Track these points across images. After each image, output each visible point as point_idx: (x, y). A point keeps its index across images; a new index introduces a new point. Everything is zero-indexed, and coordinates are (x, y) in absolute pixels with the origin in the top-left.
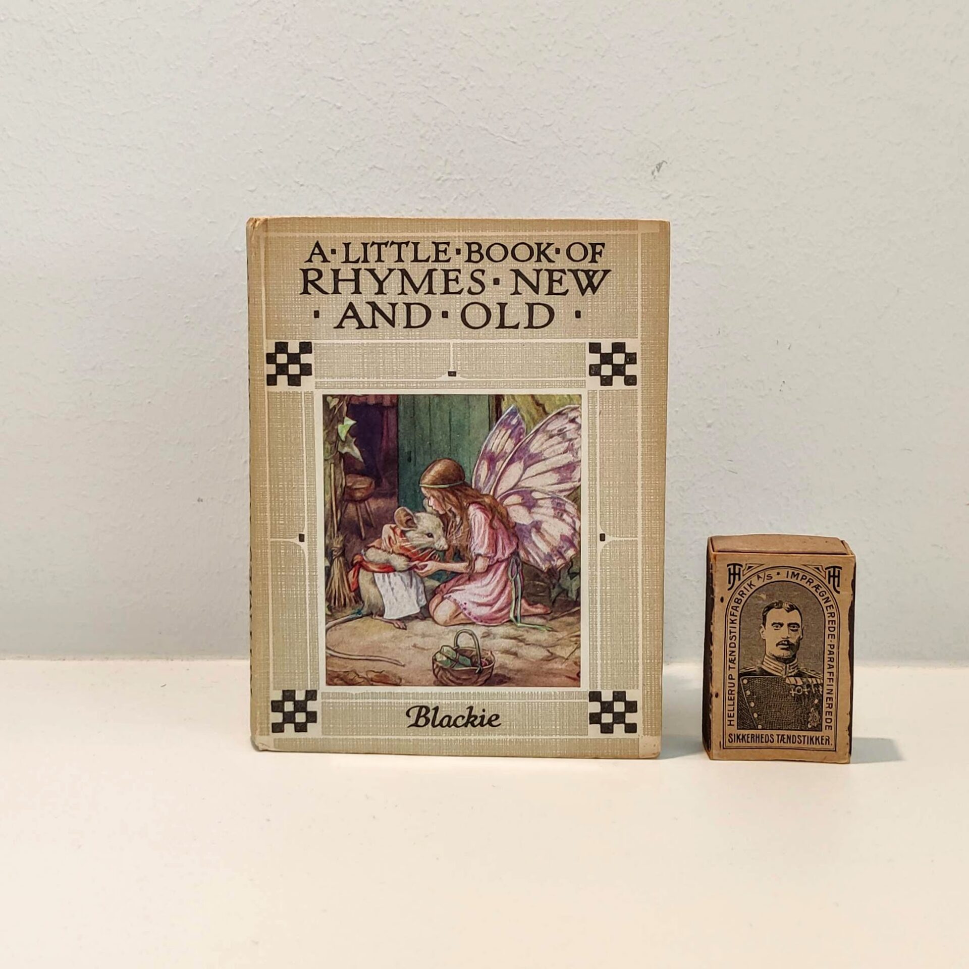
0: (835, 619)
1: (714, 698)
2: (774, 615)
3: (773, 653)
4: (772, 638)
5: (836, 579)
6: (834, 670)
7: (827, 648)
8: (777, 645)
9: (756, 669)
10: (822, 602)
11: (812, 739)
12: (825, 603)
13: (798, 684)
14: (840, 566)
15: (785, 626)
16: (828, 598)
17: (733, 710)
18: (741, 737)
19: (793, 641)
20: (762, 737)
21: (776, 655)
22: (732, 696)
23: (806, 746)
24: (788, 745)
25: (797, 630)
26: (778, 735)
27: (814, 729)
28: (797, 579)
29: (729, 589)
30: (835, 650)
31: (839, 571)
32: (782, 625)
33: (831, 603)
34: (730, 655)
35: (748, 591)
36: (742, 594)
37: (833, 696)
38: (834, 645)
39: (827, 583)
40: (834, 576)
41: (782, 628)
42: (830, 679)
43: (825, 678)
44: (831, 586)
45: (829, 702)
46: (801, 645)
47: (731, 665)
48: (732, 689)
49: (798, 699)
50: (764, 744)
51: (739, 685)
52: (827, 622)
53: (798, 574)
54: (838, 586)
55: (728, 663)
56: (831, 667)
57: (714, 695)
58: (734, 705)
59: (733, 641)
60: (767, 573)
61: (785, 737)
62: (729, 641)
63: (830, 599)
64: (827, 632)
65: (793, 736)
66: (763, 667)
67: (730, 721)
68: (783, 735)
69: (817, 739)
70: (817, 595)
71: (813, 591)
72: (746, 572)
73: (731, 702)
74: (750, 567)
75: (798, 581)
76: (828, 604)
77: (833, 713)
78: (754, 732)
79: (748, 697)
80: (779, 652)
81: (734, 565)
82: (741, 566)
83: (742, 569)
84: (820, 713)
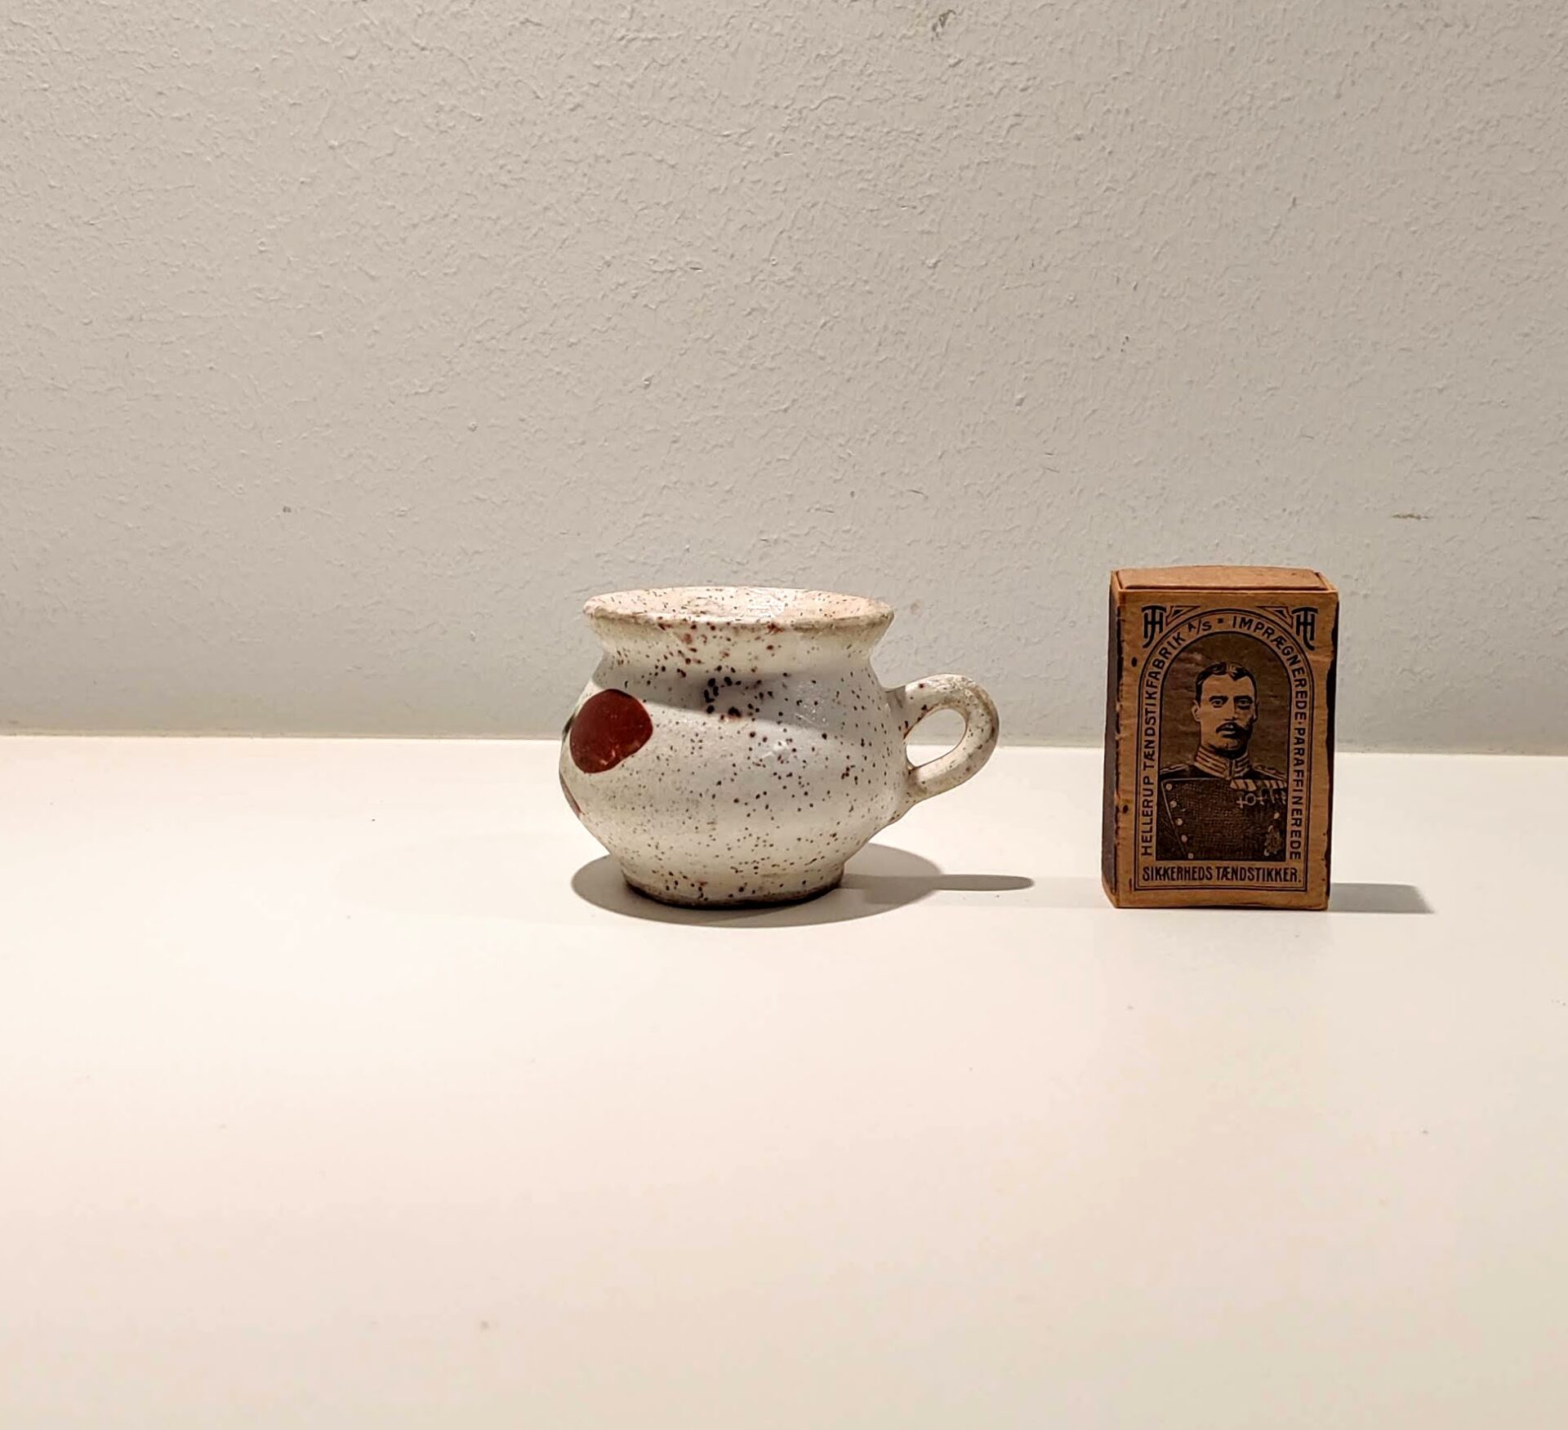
1: (1121, 814)
2: (1212, 685)
3: (1212, 743)
4: (1210, 719)
6: (1304, 767)
7: (1294, 734)
8: (1218, 730)
9: (1183, 767)
10: (1287, 664)
11: (1269, 874)
12: (1291, 664)
13: (1250, 790)
14: (1316, 607)
15: (1231, 699)
16: (1296, 657)
18: (1162, 872)
19: (1242, 724)
20: (1194, 872)
21: (1216, 746)
22: (1149, 810)
23: (1260, 883)
24: (1235, 883)
25: (1248, 708)
26: (1218, 868)
27: (1272, 858)
28: (1249, 628)
30: (1305, 737)
32: (1225, 699)
33: (1301, 664)
34: (1146, 747)
35: (1175, 648)
36: (1165, 653)
37: (1303, 807)
38: (1304, 729)
39: (1295, 635)
41: (1225, 705)
42: (1298, 781)
44: (1300, 640)
45: (1296, 816)
46: (1255, 730)
47: (1149, 763)
48: (1149, 798)
49: (1249, 811)
50: (1197, 883)
51: (1160, 792)
52: (1294, 694)
53: (1251, 621)
55: (1143, 759)
56: (1299, 762)
57: (1121, 809)
59: (1150, 726)
60: (1204, 620)
61: (1230, 870)
62: (1145, 727)
63: (1300, 658)
64: (1294, 710)
65: (1242, 869)
66: (1197, 764)
69: (1278, 873)
70: (1279, 652)
71: (1273, 646)
72: (1169, 620)
73: (1148, 819)
74: (1177, 612)
75: (1251, 632)
76: (1296, 666)
77: (1303, 834)
78: (1183, 864)
79: (1173, 810)
80: (1220, 741)
81: (1154, 608)
82: (1164, 609)
83: (1165, 615)
84: (1283, 833)
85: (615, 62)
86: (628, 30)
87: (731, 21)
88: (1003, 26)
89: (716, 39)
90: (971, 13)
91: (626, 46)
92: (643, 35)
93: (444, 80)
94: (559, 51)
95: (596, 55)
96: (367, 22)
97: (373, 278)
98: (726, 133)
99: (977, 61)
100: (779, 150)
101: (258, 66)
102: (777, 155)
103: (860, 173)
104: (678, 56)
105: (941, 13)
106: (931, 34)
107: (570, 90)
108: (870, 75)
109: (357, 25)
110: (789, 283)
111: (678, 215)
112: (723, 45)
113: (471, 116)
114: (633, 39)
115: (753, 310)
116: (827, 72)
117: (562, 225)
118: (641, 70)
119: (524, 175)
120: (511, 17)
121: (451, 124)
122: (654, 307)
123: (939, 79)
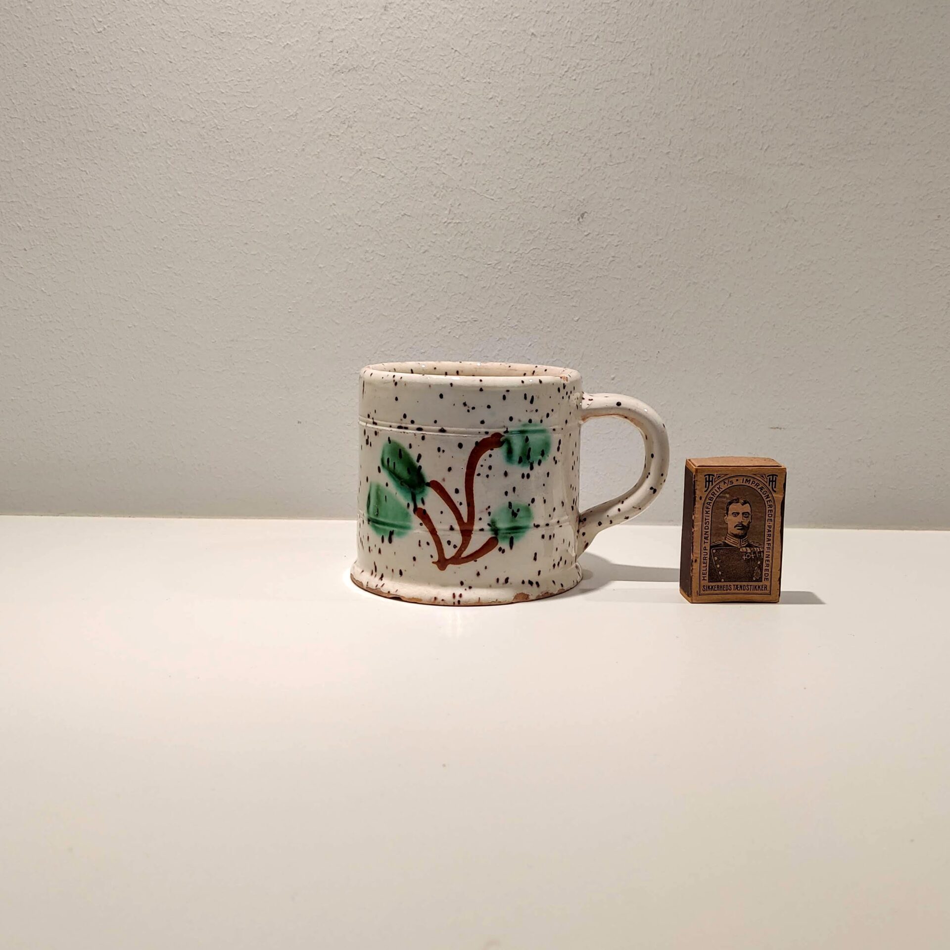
0: (773, 508)
1: (694, 564)
2: (733, 508)
3: (732, 532)
4: (732, 522)
5: (774, 483)
6: (771, 542)
7: (767, 528)
8: (735, 527)
9: (720, 542)
10: (764, 498)
11: (755, 587)
12: (766, 498)
13: (748, 552)
14: (777, 474)
15: (741, 515)
16: (768, 495)
17: (706, 570)
18: (710, 587)
19: (745, 524)
20: (724, 587)
21: (734, 533)
22: (706, 561)
23: (752, 591)
24: (741, 591)
25: (748, 517)
26: (734, 585)
27: (757, 581)
28: (749, 483)
29: (705, 491)
30: (772, 529)
31: (776, 478)
32: (738, 514)
33: (771, 498)
34: (705, 534)
35: (718, 492)
36: (714, 494)
37: (770, 559)
38: (771, 526)
39: (767, 485)
40: (772, 481)
41: (738, 516)
42: (768, 548)
43: (765, 548)
44: (770, 488)
45: (767, 563)
46: (750, 527)
47: (706, 541)
48: (706, 556)
49: (747, 561)
50: (725, 592)
51: (710, 553)
52: (767, 511)
53: (750, 480)
54: (775, 487)
55: (704, 540)
56: (769, 540)
57: (694, 561)
58: (706, 566)
59: (707, 525)
60: (730, 480)
61: (739, 586)
62: (705, 525)
63: (770, 496)
64: (767, 518)
65: (744, 585)
66: (726, 541)
67: (704, 577)
68: (737, 585)
69: (759, 587)
70: (761, 493)
71: (759, 491)
72: (716, 479)
73: (705, 565)
74: (719, 477)
75: (750, 485)
76: (768, 499)
77: (770, 570)
78: (719, 584)
79: (715, 561)
80: (736, 532)
81: (709, 475)
82: (714, 476)
83: (714, 478)
84: (761, 570)
85: (442, 232)
86: (448, 219)
87: (493, 215)
88: (608, 219)
89: (486, 223)
90: (594, 213)
91: (447, 226)
92: (454, 221)
93: (369, 240)
94: (418, 227)
95: (434, 229)
96: (335, 214)
97: (338, 324)
98: (489, 263)
99: (597, 233)
100: (512, 271)
101: (288, 232)
102: (511, 273)
103: (546, 281)
104: (469, 230)
105: (582, 212)
106: (578, 222)
107: (423, 244)
108: (551, 239)
109: (332, 215)
110: (516, 327)
111: (468, 298)
112: (488, 225)
113: (380, 255)
114: (450, 223)
115: (500, 339)
116: (533, 237)
117: (419, 302)
118: (453, 236)
119: (403, 280)
120: (398, 213)
121: (372, 258)
122: (457, 337)
123: (580, 241)
